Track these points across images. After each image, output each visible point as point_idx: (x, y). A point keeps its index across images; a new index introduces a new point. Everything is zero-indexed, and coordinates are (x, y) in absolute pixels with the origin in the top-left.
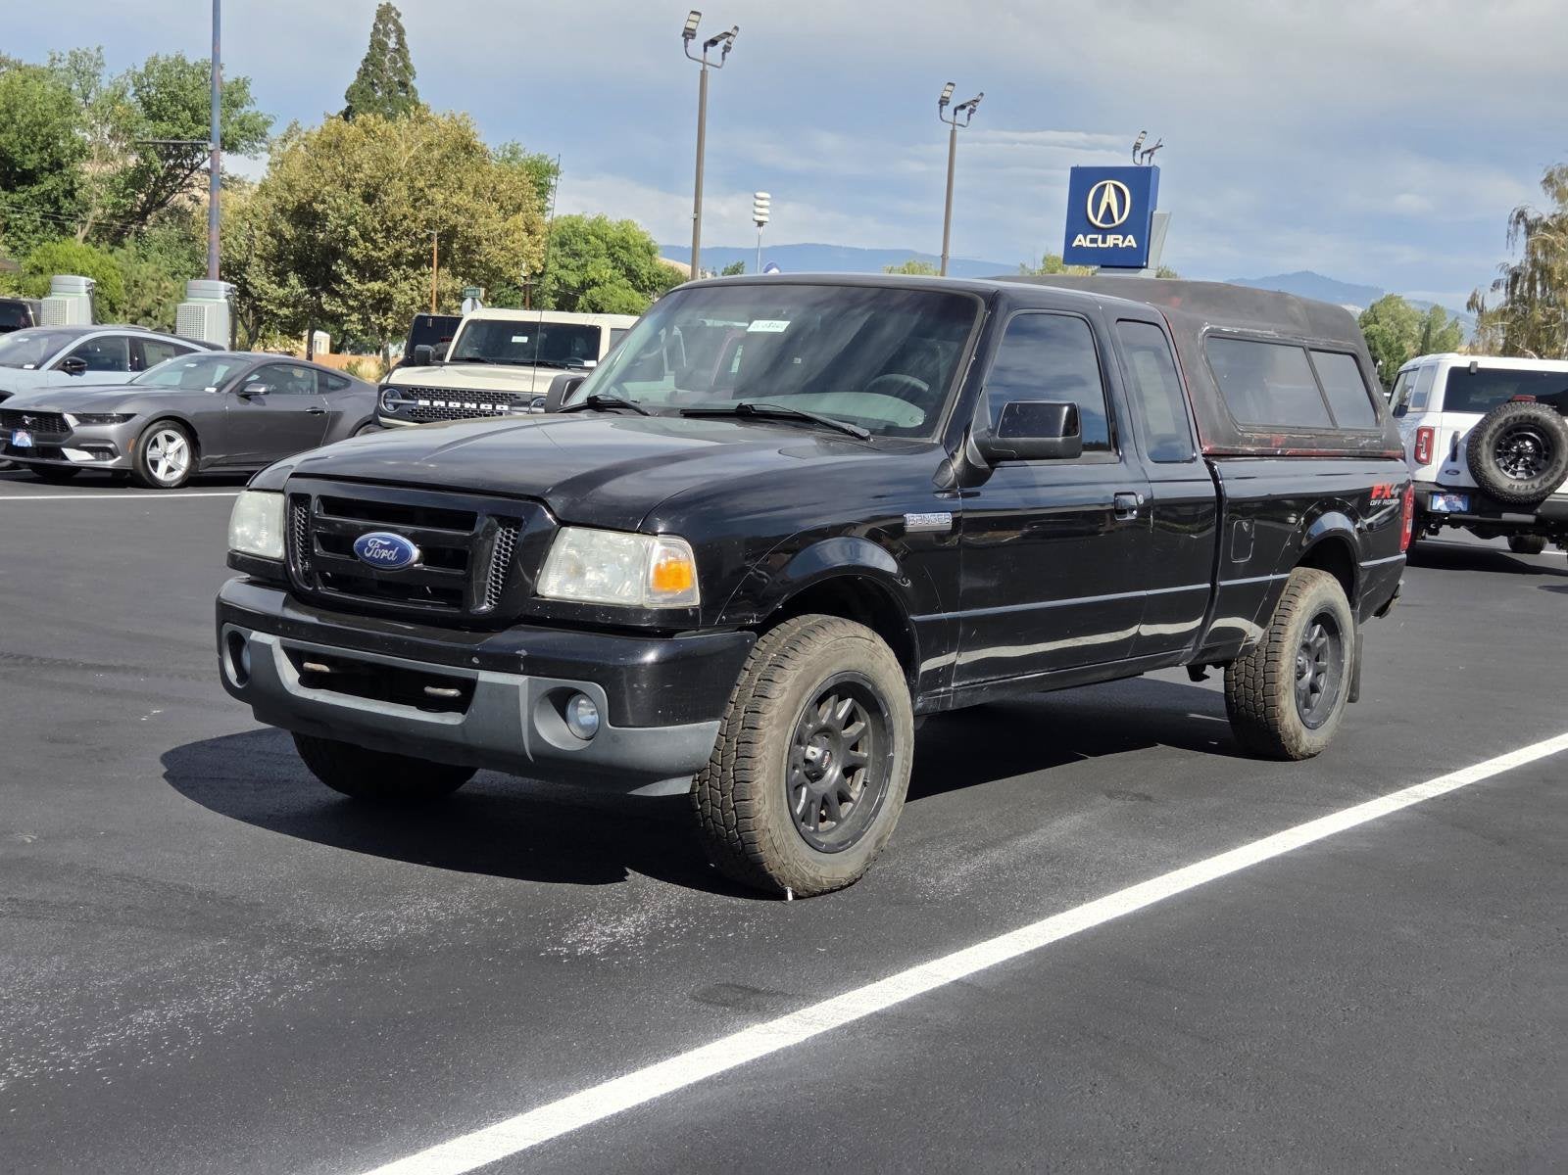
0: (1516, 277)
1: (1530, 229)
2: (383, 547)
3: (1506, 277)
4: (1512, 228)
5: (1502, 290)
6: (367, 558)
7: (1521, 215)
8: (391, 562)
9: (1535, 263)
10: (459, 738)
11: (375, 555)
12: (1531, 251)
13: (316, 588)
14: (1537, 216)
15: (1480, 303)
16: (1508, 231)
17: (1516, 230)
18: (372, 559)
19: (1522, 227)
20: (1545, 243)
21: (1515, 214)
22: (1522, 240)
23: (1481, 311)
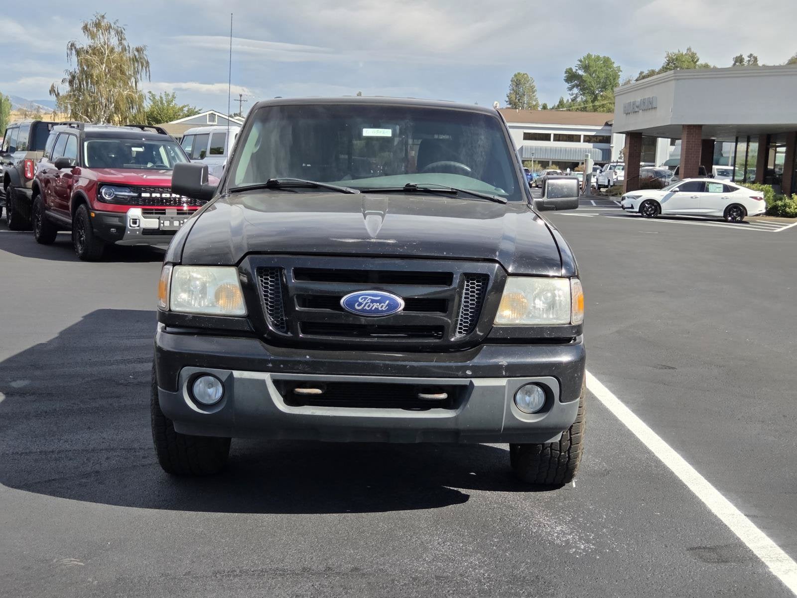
0: (74, 77)
1: (78, 53)
2: (373, 301)
3: (69, 77)
4: (69, 52)
5: (67, 84)
6: (358, 310)
7: (73, 45)
8: (382, 311)
9: (83, 71)
10: (452, 426)
11: (366, 307)
12: (80, 64)
13: (296, 333)
14: (81, 46)
15: (56, 90)
16: (67, 53)
17: (71, 54)
18: (363, 310)
19: (74, 52)
20: (87, 60)
21: (70, 44)
22: (74, 58)
23: (57, 95)
